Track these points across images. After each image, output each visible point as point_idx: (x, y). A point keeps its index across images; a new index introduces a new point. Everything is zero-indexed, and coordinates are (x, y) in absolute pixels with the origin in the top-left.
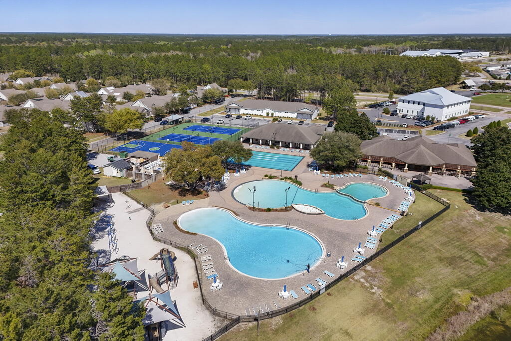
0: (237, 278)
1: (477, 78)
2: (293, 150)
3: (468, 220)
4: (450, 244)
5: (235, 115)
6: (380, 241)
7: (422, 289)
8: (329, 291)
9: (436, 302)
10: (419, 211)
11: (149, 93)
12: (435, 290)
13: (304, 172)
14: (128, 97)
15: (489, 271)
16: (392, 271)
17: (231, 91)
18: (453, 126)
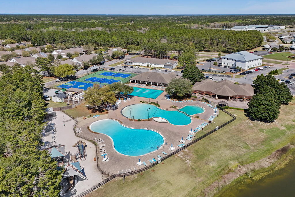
0: (117, 156)
1: (274, 42)
2: (159, 87)
3: (245, 126)
4: (232, 138)
5: (130, 66)
6: (195, 137)
7: (213, 161)
8: (163, 162)
9: (219, 168)
10: (219, 121)
11: (82, 53)
12: (219, 161)
13: (162, 99)
14: (69, 56)
15: (251, 152)
16: (198, 152)
17: (129, 51)
18: (251, 73)
